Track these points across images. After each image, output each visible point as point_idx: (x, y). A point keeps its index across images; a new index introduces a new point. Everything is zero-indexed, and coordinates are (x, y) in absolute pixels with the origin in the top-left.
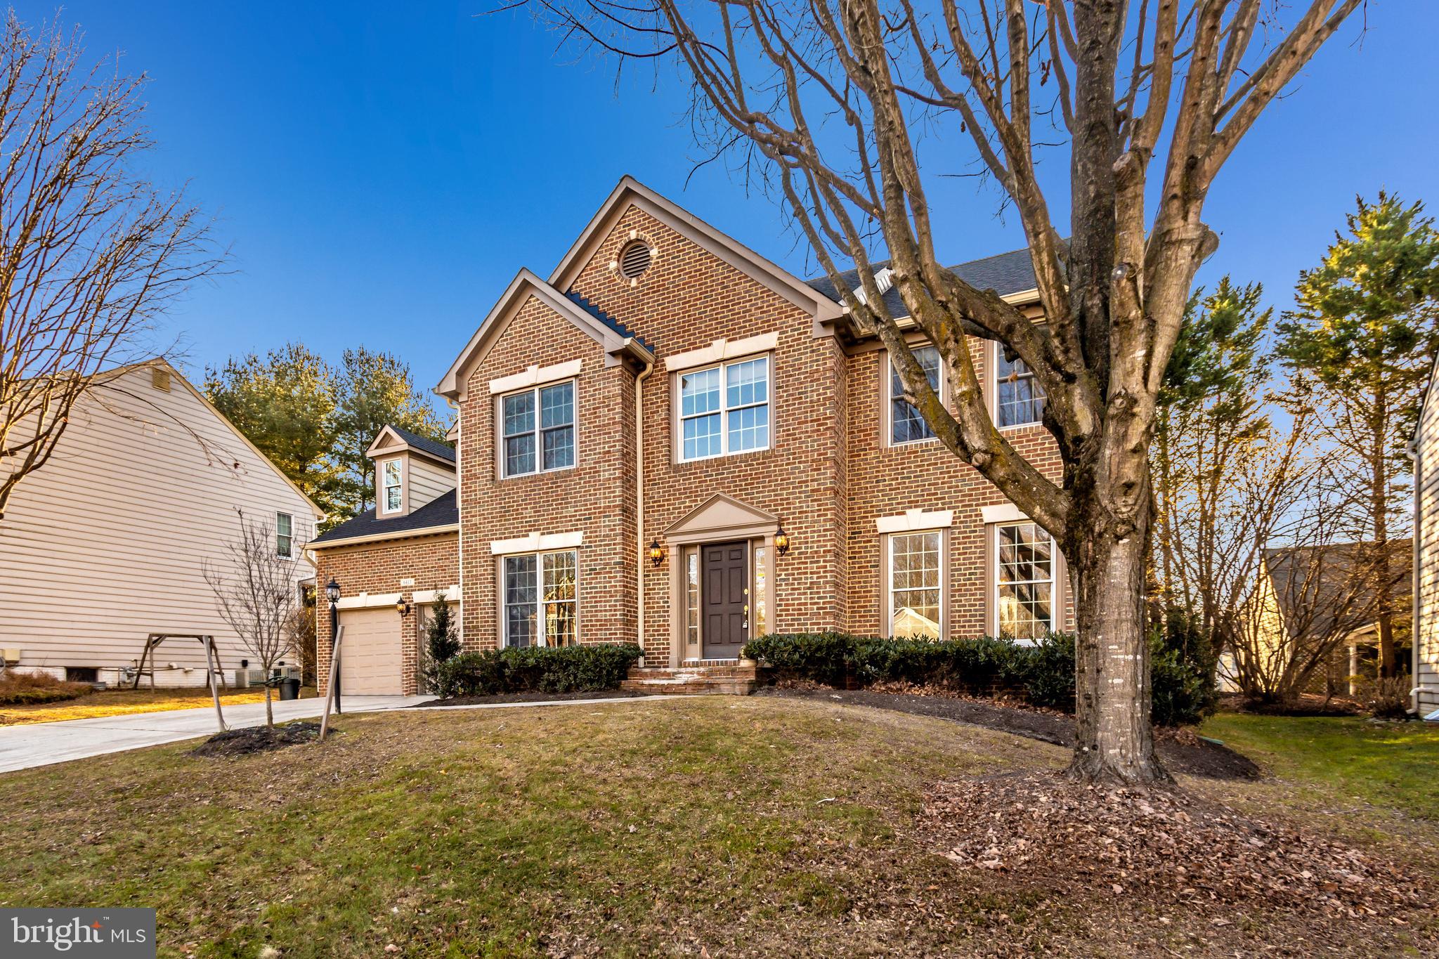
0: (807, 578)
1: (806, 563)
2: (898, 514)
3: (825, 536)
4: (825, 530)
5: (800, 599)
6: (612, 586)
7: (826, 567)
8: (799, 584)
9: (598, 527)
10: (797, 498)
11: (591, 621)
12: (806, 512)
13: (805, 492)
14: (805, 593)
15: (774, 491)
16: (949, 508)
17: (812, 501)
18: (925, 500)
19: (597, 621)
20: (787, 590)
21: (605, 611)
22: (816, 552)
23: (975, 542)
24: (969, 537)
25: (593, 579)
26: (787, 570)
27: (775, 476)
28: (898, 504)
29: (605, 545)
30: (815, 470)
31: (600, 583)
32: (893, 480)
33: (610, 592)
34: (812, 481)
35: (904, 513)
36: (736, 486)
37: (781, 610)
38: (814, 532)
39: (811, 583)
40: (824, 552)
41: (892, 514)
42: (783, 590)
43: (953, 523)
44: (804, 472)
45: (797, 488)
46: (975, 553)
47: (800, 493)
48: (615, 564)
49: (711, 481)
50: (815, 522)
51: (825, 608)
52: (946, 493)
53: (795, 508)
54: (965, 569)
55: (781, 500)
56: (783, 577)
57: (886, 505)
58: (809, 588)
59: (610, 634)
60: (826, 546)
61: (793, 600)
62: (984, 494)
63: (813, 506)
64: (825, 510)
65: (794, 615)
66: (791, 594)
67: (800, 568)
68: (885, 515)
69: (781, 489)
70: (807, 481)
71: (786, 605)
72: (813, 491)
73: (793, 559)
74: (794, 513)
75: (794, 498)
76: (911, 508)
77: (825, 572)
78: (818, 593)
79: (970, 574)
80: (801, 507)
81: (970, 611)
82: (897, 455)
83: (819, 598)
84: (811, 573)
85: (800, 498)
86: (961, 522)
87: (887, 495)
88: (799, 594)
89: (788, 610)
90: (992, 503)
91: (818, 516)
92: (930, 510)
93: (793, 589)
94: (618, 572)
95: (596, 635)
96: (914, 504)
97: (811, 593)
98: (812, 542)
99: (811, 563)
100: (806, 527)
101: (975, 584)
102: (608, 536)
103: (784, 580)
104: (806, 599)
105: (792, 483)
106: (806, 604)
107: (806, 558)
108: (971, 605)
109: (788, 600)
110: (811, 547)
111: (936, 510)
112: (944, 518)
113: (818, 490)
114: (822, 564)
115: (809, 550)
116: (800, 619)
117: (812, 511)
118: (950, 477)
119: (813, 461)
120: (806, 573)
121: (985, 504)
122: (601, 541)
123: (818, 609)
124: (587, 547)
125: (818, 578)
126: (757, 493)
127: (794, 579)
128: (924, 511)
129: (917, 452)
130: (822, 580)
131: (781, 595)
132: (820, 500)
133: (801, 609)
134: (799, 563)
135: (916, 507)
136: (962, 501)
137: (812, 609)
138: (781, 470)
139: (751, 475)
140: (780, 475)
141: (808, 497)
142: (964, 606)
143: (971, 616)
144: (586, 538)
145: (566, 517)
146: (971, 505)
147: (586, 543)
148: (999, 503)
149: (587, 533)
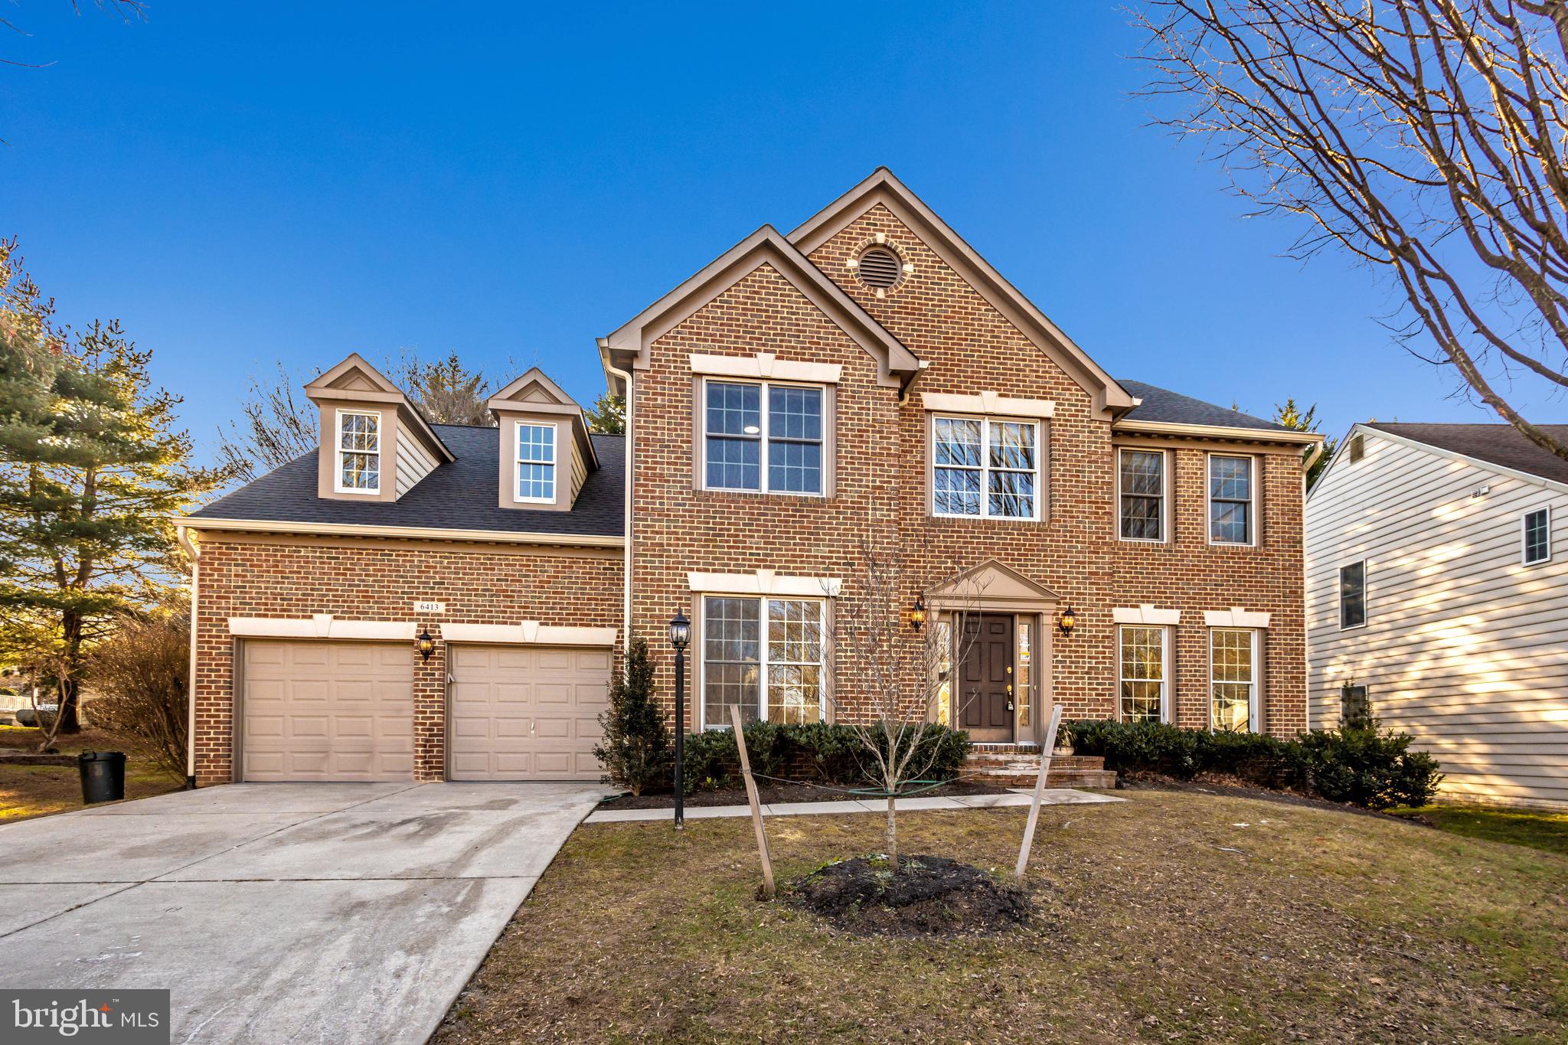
0: (1084, 662)
1: (1084, 647)
2: (1132, 606)
3: (1104, 621)
4: (1103, 615)
5: (1078, 683)
7: (1104, 653)
8: (1076, 667)
9: (865, 576)
10: (1075, 578)
12: (1083, 594)
13: (1083, 573)
14: (1083, 678)
15: (1049, 566)
16: (1177, 608)
17: (1090, 584)
18: (1156, 597)
20: (1064, 672)
22: (1095, 636)
23: (1199, 642)
24: (1194, 637)
26: (1064, 651)
27: (1051, 551)
28: (1132, 597)
30: (1094, 552)
32: (1127, 572)
34: (1090, 563)
35: (1138, 607)
36: (1008, 554)
37: (1057, 694)
38: (1092, 615)
39: (1090, 668)
40: (1103, 637)
41: (1126, 606)
42: (1060, 672)
43: (1181, 622)
44: (1081, 552)
45: (1074, 567)
46: (1199, 652)
47: (1077, 573)
49: (977, 543)
50: (1094, 605)
51: (1104, 695)
52: (1174, 593)
53: (1072, 588)
54: (1192, 666)
55: (1058, 577)
56: (1060, 658)
57: (1121, 596)
58: (1087, 673)
60: (1105, 631)
61: (1070, 683)
62: (1206, 599)
63: (1090, 589)
64: (1103, 595)
65: (1071, 699)
66: (1068, 678)
67: (1077, 652)
68: (1120, 606)
69: (1058, 566)
70: (1084, 563)
71: (1062, 688)
72: (1090, 573)
73: (1070, 641)
74: (1072, 593)
75: (1071, 578)
76: (1144, 602)
77: (1103, 658)
78: (1097, 678)
79: (1196, 671)
80: (1079, 588)
82: (1131, 549)
83: (1098, 684)
84: (1090, 658)
85: (1078, 578)
86: (1187, 622)
87: (1122, 587)
88: (1076, 678)
89: (1065, 694)
90: (1212, 609)
91: (1097, 600)
92: (1161, 607)
93: (1070, 673)
96: (1146, 599)
97: (1089, 678)
98: (1091, 626)
99: (1089, 647)
100: (1084, 610)
101: (1199, 681)
103: (1061, 662)
104: (1083, 683)
105: (1070, 562)
106: (1084, 689)
107: (1083, 641)
108: (1196, 700)
109: (1065, 683)
110: (1090, 631)
111: (1166, 608)
112: (1173, 616)
113: (1097, 574)
114: (1101, 649)
115: (1087, 634)
116: (1077, 705)
117: (1090, 594)
118: (1177, 579)
119: (1091, 543)
120: (1084, 657)
121: (1207, 609)
123: (1097, 695)
124: (846, 599)
125: (1096, 663)
126: (1032, 565)
127: (1071, 662)
128: (1155, 607)
129: (1148, 550)
130: (1100, 666)
131: (1057, 677)
132: (1098, 584)
133: (1078, 694)
134: (1076, 646)
135: (1148, 602)
136: (1188, 603)
137: (1091, 695)
138: (1058, 546)
139: (1025, 545)
140: (1057, 551)
141: (1086, 578)
142: (1190, 700)
143: (1196, 710)
144: (846, 587)
145: (816, 557)
146: (1195, 608)
147: (845, 593)
148: (1218, 609)
149: (847, 581)
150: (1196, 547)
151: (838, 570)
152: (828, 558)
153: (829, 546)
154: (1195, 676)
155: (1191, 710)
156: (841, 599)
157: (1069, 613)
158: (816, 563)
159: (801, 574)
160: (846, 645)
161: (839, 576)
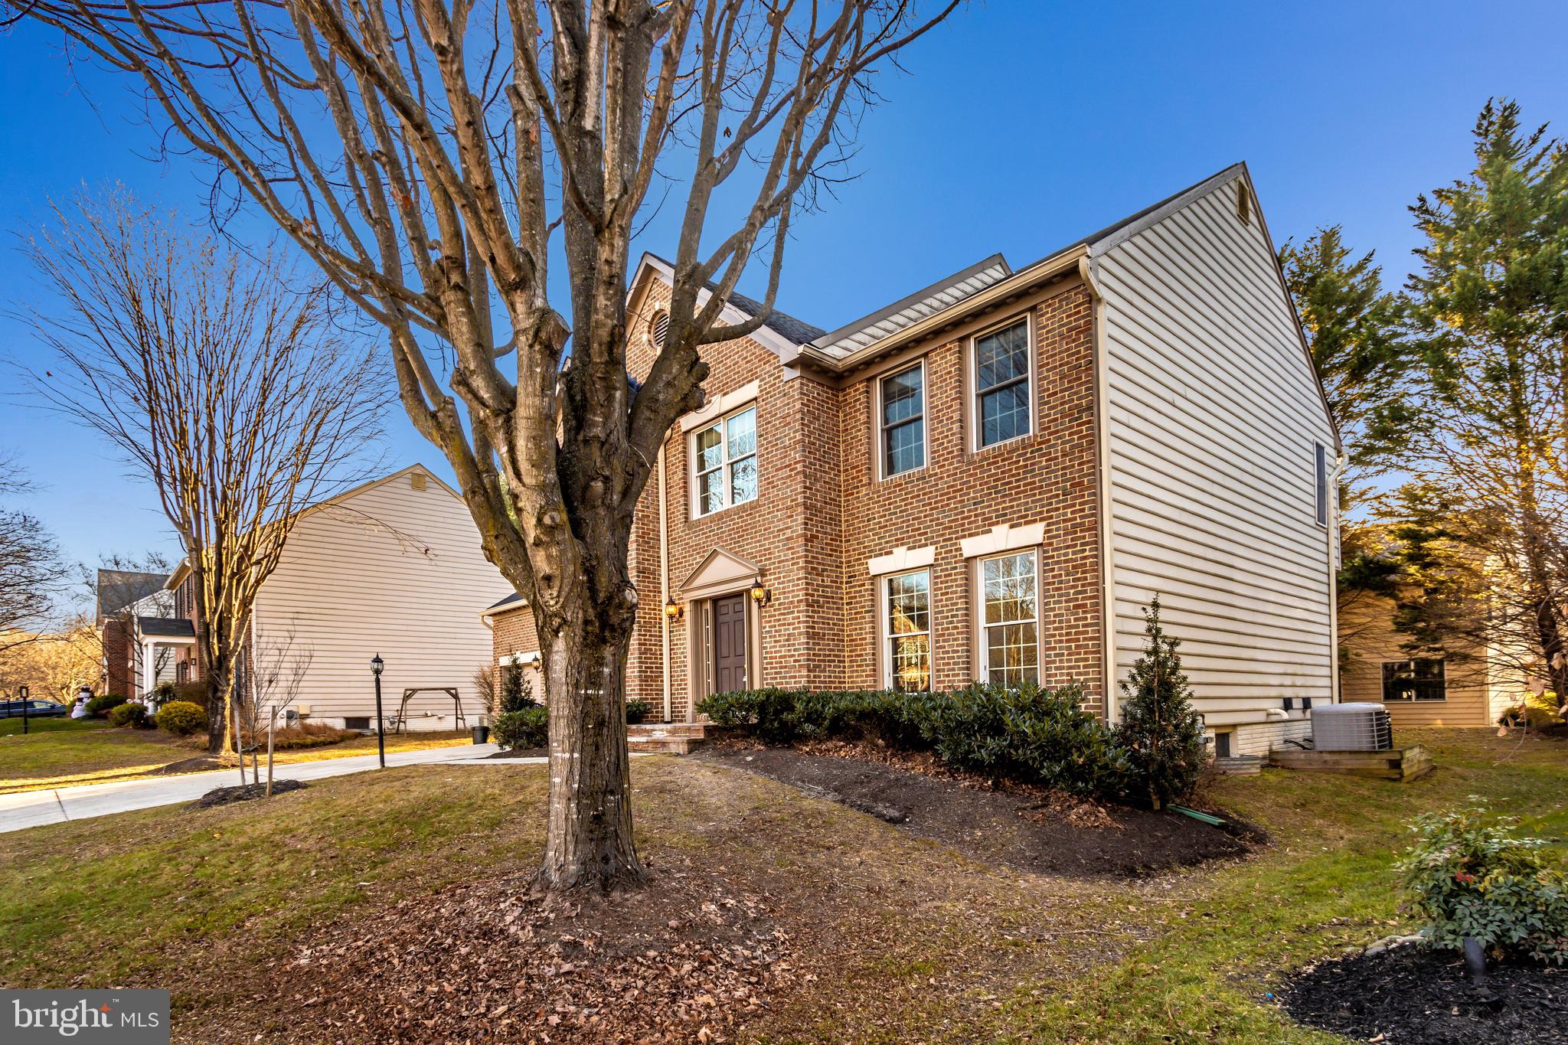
2: (887, 553)
16: (931, 544)
18: (910, 537)
23: (956, 580)
24: (950, 575)
28: (887, 542)
35: (891, 553)
41: (882, 555)
43: (936, 560)
46: (956, 592)
52: (929, 527)
54: (948, 611)
57: (876, 544)
62: (963, 525)
68: (875, 556)
76: (897, 546)
79: (953, 616)
81: (953, 658)
86: (943, 559)
87: (877, 534)
90: (971, 535)
92: (914, 548)
96: (900, 542)
101: (956, 628)
108: (954, 651)
111: (920, 547)
112: (927, 555)
118: (932, 509)
121: (964, 537)
128: (909, 549)
135: (902, 545)
136: (943, 535)
142: (948, 652)
143: (954, 664)
146: (951, 539)
148: (977, 534)
150: (951, 464)
154: (952, 622)
155: (949, 664)
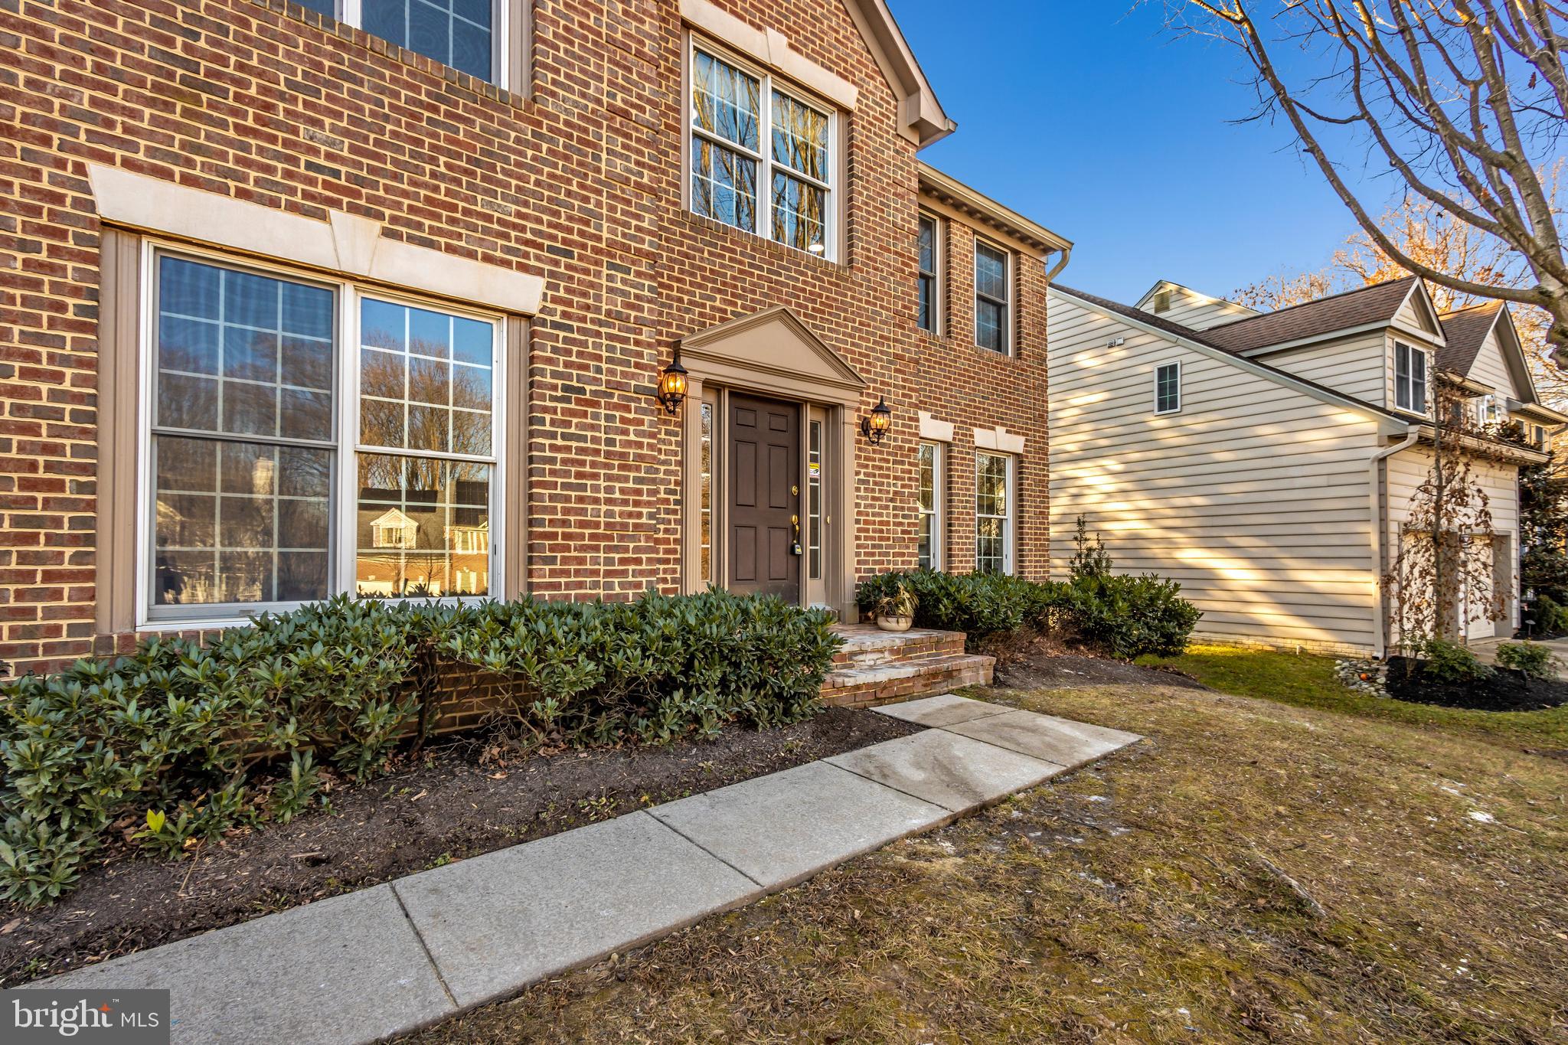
0: (889, 485)
5: (882, 515)
6: (629, 444)
8: (880, 491)
9: (592, 285)
10: (878, 359)
11: (565, 523)
13: (887, 355)
14: (887, 507)
16: (951, 421)
17: (896, 371)
19: (582, 524)
20: (867, 498)
21: (609, 501)
22: (899, 451)
23: (969, 466)
25: (573, 413)
26: (867, 467)
27: (852, 314)
29: (610, 337)
31: (593, 427)
33: (623, 456)
39: (895, 492)
48: (638, 390)
50: (900, 401)
52: (949, 402)
59: (622, 561)
61: (873, 515)
62: (975, 413)
66: (872, 511)
67: (882, 468)
71: (866, 522)
72: (895, 356)
77: (911, 479)
78: (904, 508)
83: (904, 516)
84: (895, 477)
85: (882, 360)
86: (959, 440)
90: (982, 426)
92: (936, 418)
93: (873, 498)
94: (644, 411)
95: (581, 561)
97: (895, 507)
99: (895, 462)
102: (619, 316)
103: (863, 482)
104: (888, 515)
107: (888, 454)
111: (941, 419)
112: (946, 431)
121: (977, 425)
122: (600, 323)
124: (555, 325)
127: (876, 483)
128: (932, 416)
130: (907, 491)
131: (860, 505)
134: (880, 460)
135: (925, 409)
136: (960, 415)
141: (890, 363)
144: (555, 300)
145: (488, 218)
146: (966, 423)
147: (552, 312)
148: (985, 427)
149: (556, 288)
151: (538, 258)
152: (515, 227)
153: (516, 202)
156: (544, 323)
157: (880, 409)
158: (486, 231)
159: (450, 249)
160: (553, 422)
161: (540, 272)
